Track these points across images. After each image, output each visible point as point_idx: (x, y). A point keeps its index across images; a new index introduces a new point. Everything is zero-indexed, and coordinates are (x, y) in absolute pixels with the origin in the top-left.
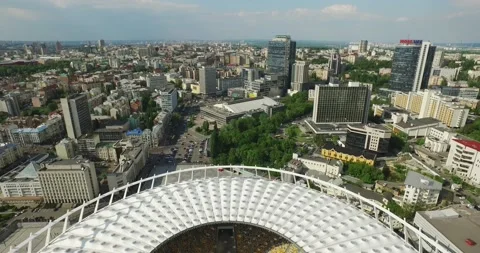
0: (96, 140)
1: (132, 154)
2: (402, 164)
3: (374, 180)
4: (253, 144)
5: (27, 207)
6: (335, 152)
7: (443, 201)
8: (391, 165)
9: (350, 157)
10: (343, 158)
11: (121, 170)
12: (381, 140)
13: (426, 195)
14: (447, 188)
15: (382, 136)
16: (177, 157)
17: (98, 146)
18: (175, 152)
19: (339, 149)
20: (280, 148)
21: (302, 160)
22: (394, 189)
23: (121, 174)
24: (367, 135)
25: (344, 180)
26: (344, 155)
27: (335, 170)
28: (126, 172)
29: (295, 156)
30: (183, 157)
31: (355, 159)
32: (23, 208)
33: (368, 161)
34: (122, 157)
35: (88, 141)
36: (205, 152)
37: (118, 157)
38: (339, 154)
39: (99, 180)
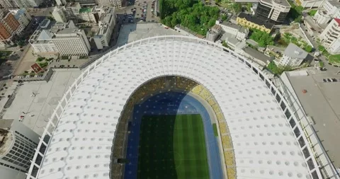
0: (78, 7)
1: (106, 19)
2: (291, 32)
3: (266, 45)
4: (189, 9)
5: (52, 59)
6: (246, 20)
7: (304, 64)
8: (282, 32)
9: (255, 25)
10: (251, 25)
11: (101, 33)
12: (281, 13)
13: (294, 61)
14: (311, 54)
15: (283, 10)
16: (136, 16)
17: (81, 11)
18: (134, 12)
19: (249, 18)
20: (208, 14)
21: (222, 26)
22: (277, 52)
23: (102, 36)
24: (272, 8)
25: (247, 43)
26: (252, 24)
27: (242, 36)
28: (105, 35)
29: (217, 22)
30: (140, 16)
31: (258, 27)
32: (50, 59)
33: (267, 30)
34: (100, 23)
35: (73, 8)
36: (155, 13)
37: (98, 22)
38: (248, 22)
39: (88, 38)
